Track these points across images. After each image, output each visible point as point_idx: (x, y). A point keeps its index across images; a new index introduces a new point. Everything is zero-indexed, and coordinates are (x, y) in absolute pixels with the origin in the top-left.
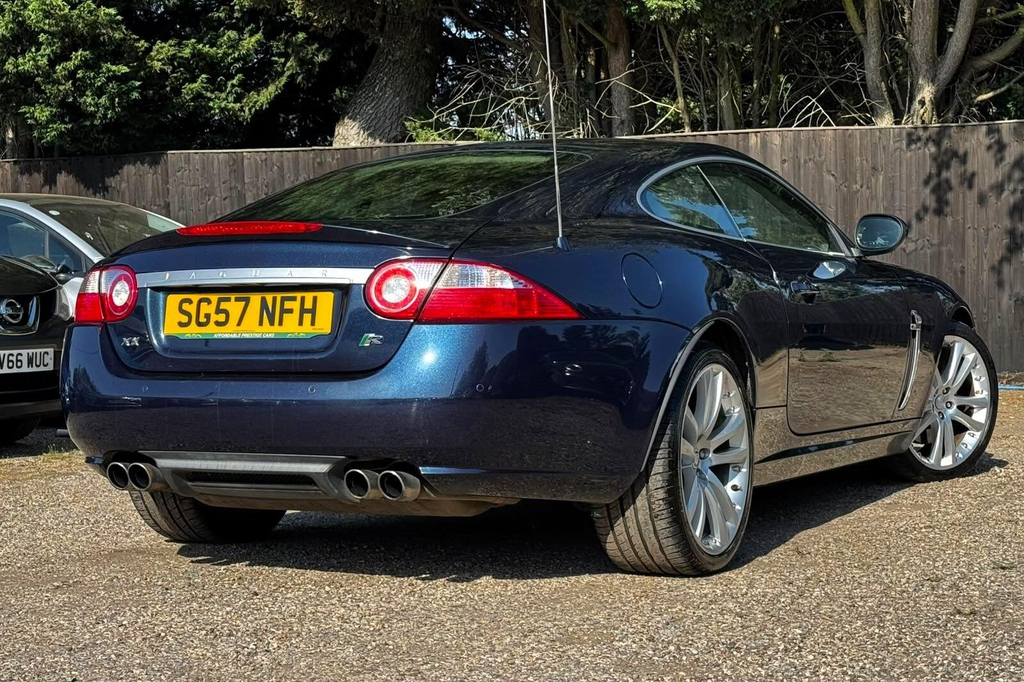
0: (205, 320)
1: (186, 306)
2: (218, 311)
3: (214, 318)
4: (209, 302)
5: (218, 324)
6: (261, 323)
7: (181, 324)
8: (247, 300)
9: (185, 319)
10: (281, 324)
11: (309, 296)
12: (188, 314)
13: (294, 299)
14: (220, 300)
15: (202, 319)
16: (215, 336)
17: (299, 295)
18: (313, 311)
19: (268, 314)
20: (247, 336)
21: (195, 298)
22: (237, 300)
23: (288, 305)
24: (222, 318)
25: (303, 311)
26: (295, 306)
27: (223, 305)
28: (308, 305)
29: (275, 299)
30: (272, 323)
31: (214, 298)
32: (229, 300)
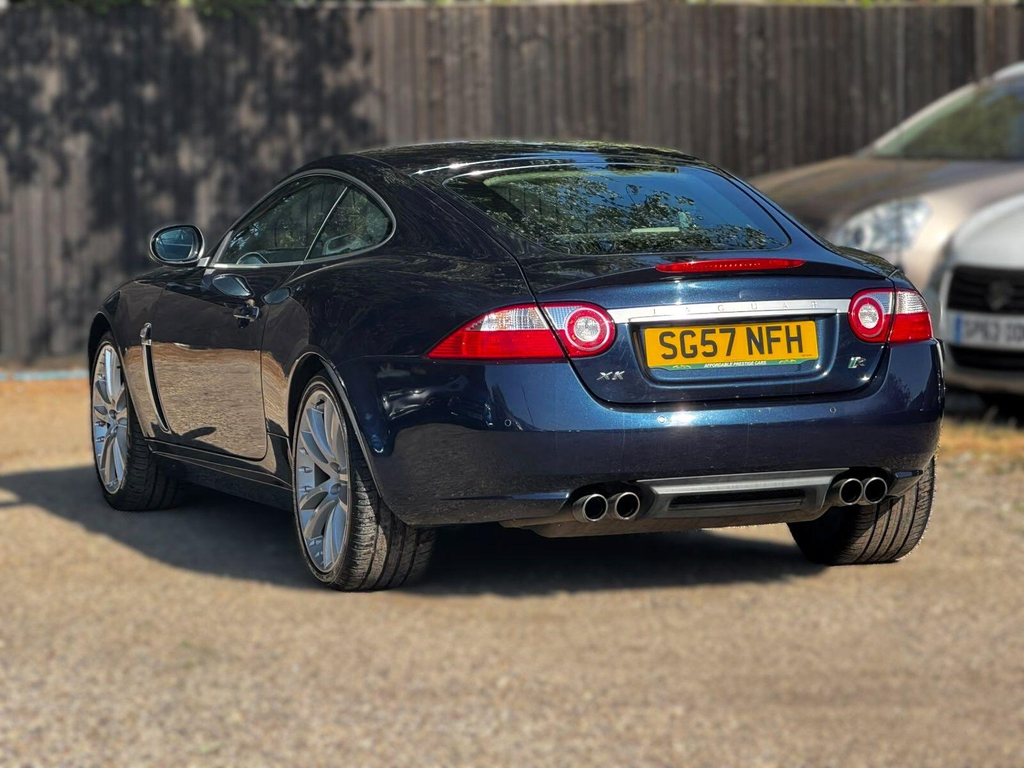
0: (692, 352)
1: (667, 339)
2: (704, 343)
3: (701, 349)
4: (693, 335)
5: (706, 354)
6: (751, 352)
7: (665, 357)
8: (733, 332)
9: (670, 352)
10: (770, 352)
11: (793, 326)
12: (673, 347)
13: (779, 328)
14: (704, 333)
15: (689, 351)
16: (706, 366)
17: (783, 325)
18: (799, 339)
19: (756, 344)
20: (739, 364)
21: (677, 331)
22: (722, 331)
23: (774, 334)
24: (709, 349)
25: (790, 340)
26: (781, 334)
27: (709, 337)
28: (794, 333)
29: (760, 329)
30: (761, 351)
31: (698, 331)
32: (713, 331)
